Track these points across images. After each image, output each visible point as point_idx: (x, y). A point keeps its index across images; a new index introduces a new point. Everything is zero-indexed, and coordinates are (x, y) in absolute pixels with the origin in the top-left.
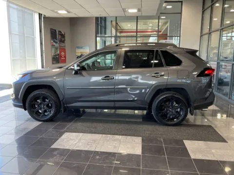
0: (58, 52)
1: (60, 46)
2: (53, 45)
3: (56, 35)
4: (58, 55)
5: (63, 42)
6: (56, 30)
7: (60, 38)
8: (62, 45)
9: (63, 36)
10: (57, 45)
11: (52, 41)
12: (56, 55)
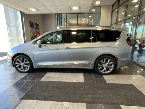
0: (35, 35)
1: (36, 31)
2: (31, 31)
3: (33, 25)
4: (35, 36)
5: (38, 29)
6: (33, 22)
7: (36, 26)
8: (38, 30)
9: (38, 26)
10: (34, 31)
11: (31, 28)
12: (34, 36)
